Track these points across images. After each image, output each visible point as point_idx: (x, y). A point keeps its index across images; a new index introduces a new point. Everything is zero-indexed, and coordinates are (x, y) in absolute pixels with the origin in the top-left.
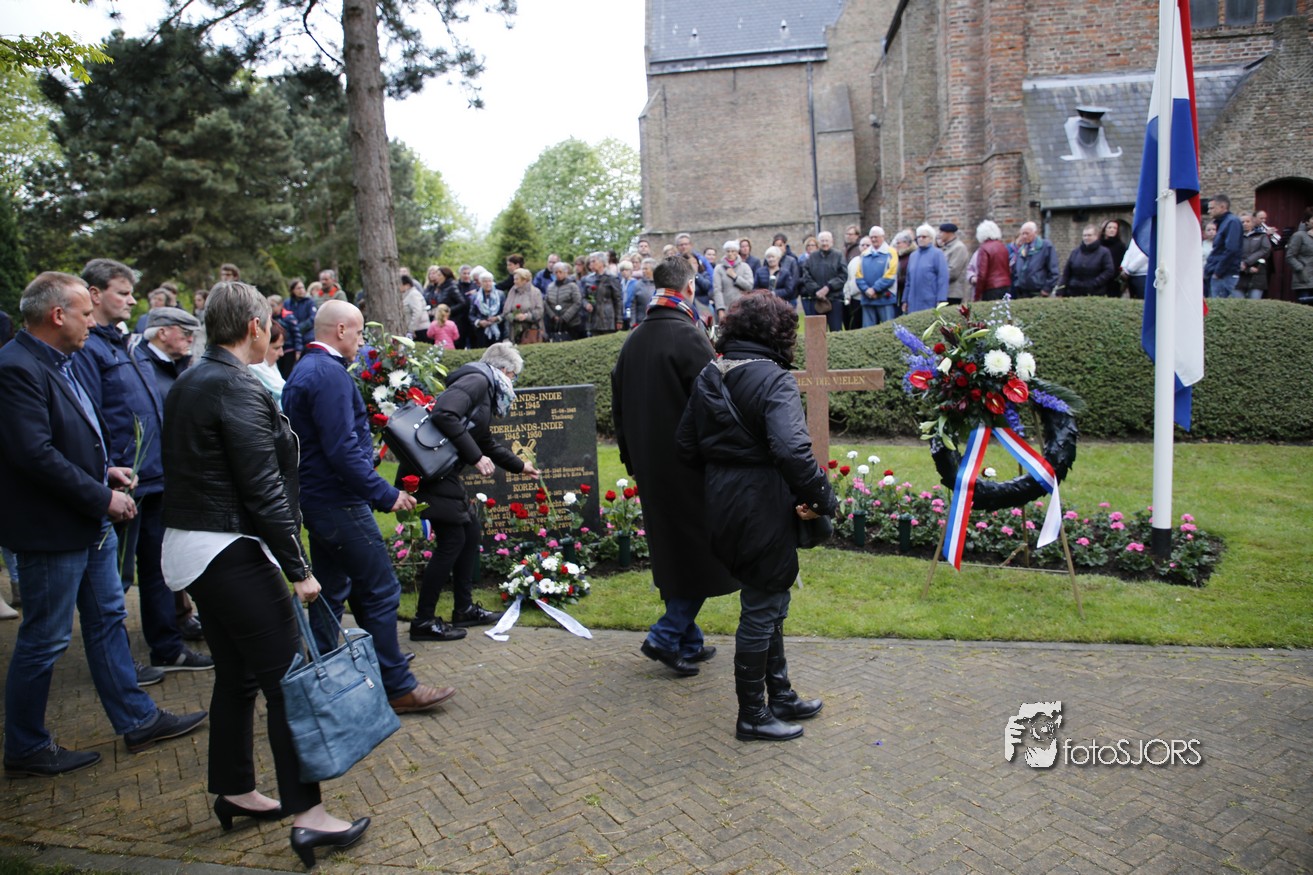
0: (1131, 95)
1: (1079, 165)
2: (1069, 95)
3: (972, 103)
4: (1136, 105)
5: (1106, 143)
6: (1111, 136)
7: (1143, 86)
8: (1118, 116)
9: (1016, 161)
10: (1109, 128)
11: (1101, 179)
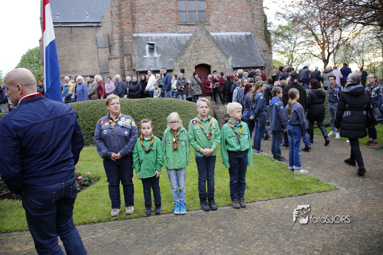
0: (164, 39)
1: (148, 59)
2: (147, 38)
3: (120, 39)
4: (165, 42)
5: (156, 52)
6: (158, 51)
7: (168, 37)
8: (160, 45)
9: (130, 57)
10: (157, 48)
11: (154, 63)
